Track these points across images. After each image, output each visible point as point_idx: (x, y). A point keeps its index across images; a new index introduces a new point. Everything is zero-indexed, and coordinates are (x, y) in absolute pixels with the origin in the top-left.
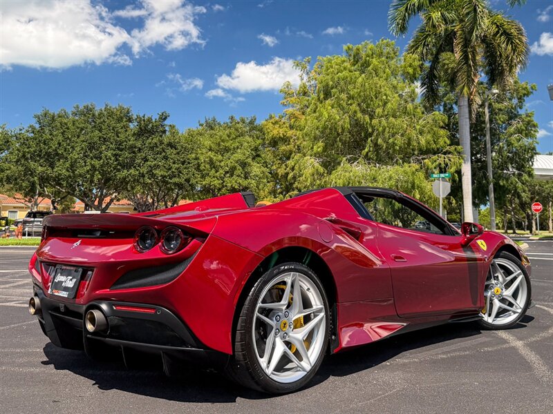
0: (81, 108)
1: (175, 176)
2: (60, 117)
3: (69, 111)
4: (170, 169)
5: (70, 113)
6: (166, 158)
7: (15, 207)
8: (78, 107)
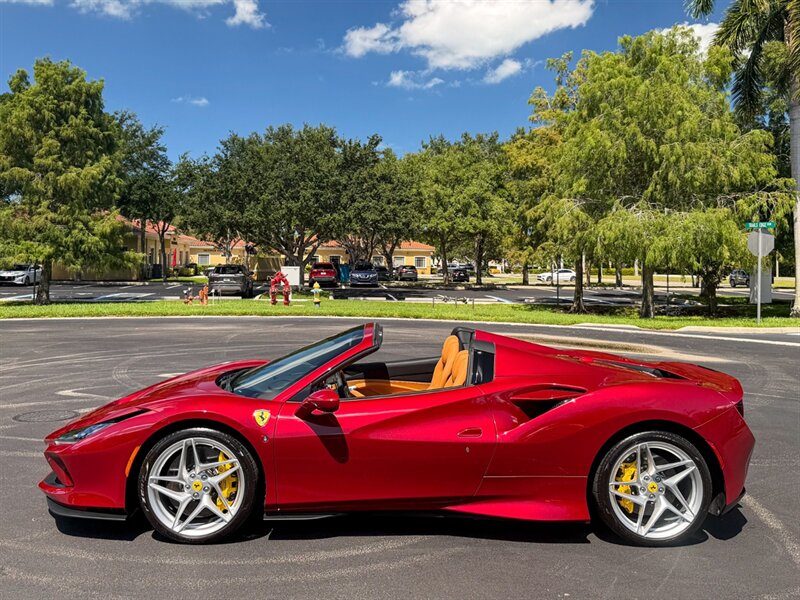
0: (276, 130)
1: (389, 221)
2: (250, 143)
3: (262, 134)
4: (382, 212)
5: (263, 138)
6: (378, 197)
7: (205, 250)
8: (272, 130)
